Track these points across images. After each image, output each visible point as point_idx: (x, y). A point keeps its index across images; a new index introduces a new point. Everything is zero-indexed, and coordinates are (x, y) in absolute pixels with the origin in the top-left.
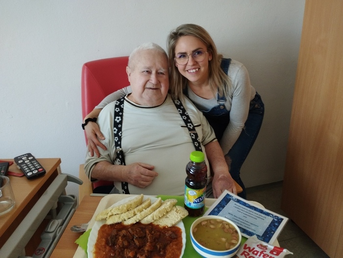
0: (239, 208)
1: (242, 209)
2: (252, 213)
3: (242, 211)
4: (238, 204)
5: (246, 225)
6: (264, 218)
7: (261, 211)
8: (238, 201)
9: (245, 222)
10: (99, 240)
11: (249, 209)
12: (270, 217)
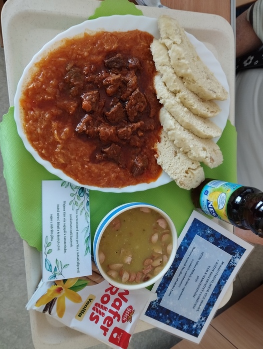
0: (216, 269)
1: (214, 273)
2: (206, 289)
3: (208, 273)
4: (224, 267)
5: (180, 281)
6: (196, 308)
7: (210, 304)
8: (230, 268)
9: (186, 280)
10: (114, 36)
11: (214, 285)
12: (199, 317)
